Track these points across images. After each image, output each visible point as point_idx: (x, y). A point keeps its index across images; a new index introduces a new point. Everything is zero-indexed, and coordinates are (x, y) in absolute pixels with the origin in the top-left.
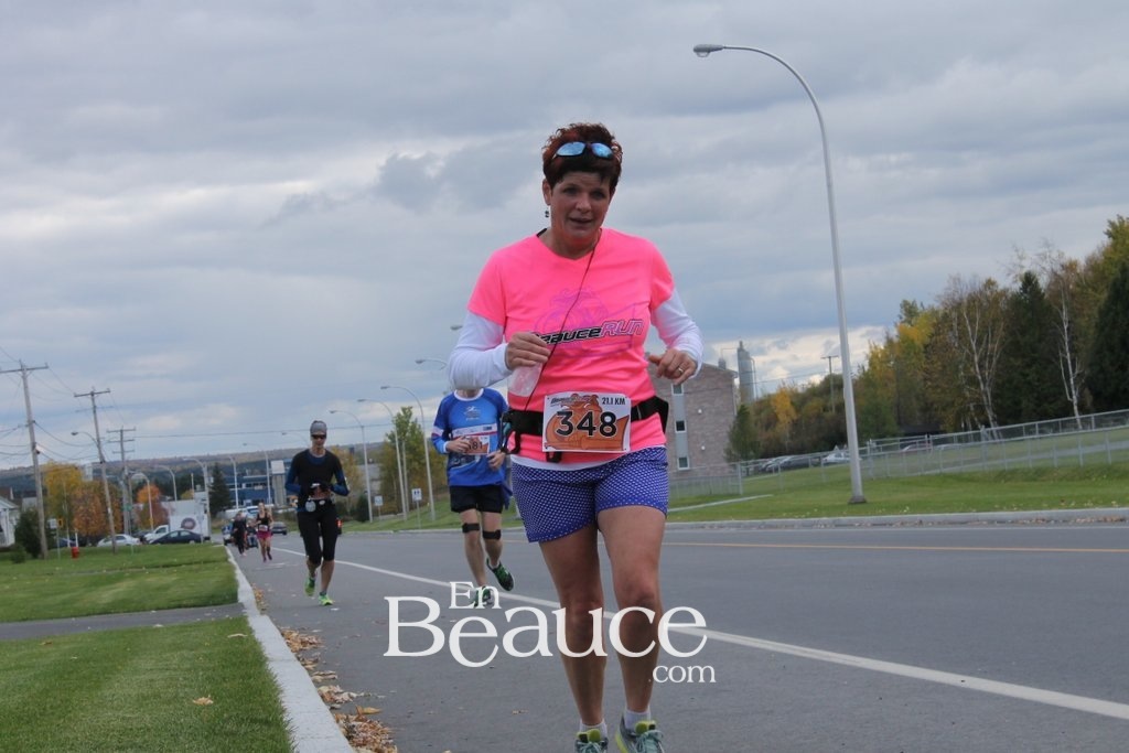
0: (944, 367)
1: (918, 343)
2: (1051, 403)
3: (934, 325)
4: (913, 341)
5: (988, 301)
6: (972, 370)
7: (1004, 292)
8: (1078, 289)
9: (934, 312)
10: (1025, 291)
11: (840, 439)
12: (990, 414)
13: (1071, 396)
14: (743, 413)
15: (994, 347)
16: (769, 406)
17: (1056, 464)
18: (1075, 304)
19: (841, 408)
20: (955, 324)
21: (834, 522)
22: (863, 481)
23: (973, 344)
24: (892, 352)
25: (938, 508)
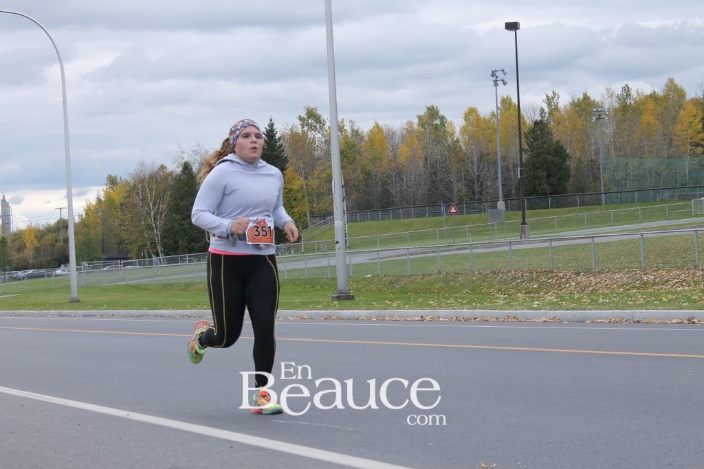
0: (133, 218)
1: (117, 202)
2: (197, 243)
3: (127, 191)
4: (113, 201)
5: (161, 178)
6: (149, 220)
7: (171, 173)
9: (128, 184)
10: (184, 174)
11: (64, 260)
12: (159, 248)
14: (3, 242)
15: (164, 207)
16: (20, 237)
17: (197, 281)
19: (66, 241)
20: (140, 192)
21: (59, 313)
22: (78, 287)
23: (151, 204)
24: (101, 207)
25: (124, 307)
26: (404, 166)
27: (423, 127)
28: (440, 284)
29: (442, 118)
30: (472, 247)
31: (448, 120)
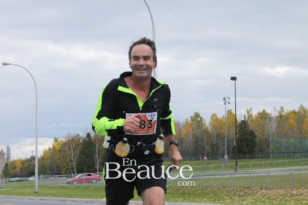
0: (64, 156)
1: (57, 149)
2: (91, 168)
3: (62, 145)
4: (56, 148)
5: (77, 139)
6: (71, 158)
7: (82, 138)
8: (101, 138)
9: (63, 142)
10: (87, 138)
11: (33, 174)
12: (75, 170)
13: (97, 167)
14: (7, 165)
15: (78, 152)
16: (14, 163)
17: (91, 186)
18: (100, 142)
19: (34, 165)
20: (68, 145)
21: (29, 198)
22: (38, 186)
23: (72, 151)
24: (50, 151)
25: (58, 196)
26: (184, 138)
27: (193, 121)
28: (200, 191)
29: (201, 118)
30: (214, 175)
31: (204, 119)
